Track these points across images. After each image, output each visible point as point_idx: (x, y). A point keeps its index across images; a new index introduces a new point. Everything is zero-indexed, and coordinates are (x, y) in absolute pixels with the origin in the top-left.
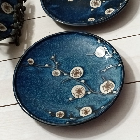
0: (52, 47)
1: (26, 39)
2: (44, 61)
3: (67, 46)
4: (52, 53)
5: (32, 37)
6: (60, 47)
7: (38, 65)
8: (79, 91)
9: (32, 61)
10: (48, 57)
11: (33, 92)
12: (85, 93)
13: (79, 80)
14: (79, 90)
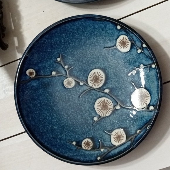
0: (54, 44)
1: (13, 28)
2: (49, 67)
3: (75, 38)
4: (56, 53)
5: (21, 23)
6: (65, 41)
7: (42, 75)
8: (105, 106)
9: (33, 72)
10: (52, 60)
11: (47, 116)
12: (112, 108)
13: (101, 89)
14: (103, 104)
